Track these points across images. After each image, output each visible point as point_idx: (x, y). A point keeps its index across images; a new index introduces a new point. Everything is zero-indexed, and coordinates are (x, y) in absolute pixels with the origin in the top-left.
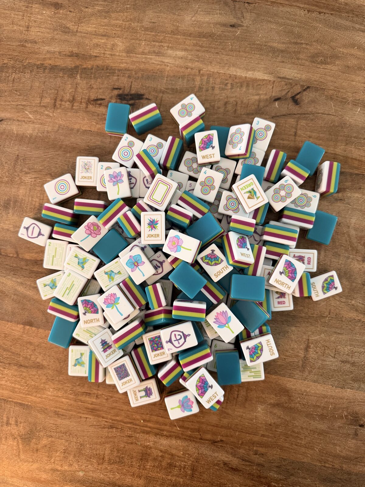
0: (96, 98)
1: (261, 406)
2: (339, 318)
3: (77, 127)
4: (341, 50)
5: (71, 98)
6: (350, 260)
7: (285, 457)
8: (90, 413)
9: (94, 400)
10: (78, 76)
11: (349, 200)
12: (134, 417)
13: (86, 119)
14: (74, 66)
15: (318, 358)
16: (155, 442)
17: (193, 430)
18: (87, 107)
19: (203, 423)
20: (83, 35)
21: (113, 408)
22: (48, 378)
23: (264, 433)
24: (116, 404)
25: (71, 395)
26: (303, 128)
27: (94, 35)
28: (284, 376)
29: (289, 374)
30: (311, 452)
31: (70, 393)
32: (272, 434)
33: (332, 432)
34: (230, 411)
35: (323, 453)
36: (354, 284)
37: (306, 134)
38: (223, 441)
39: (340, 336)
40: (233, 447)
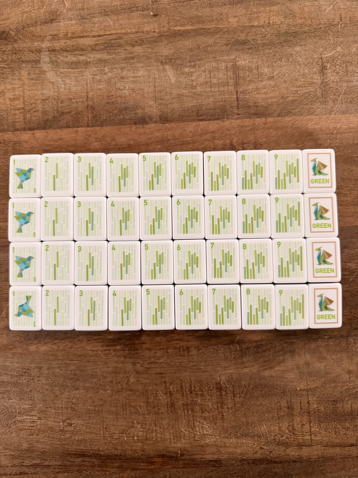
2: (354, 22)
15: (340, 80)
28: (302, 115)
29: (306, 111)
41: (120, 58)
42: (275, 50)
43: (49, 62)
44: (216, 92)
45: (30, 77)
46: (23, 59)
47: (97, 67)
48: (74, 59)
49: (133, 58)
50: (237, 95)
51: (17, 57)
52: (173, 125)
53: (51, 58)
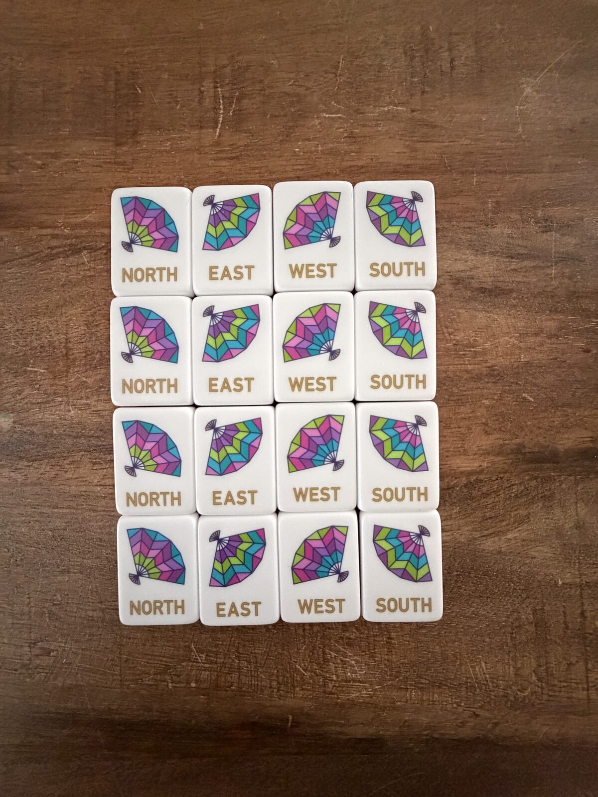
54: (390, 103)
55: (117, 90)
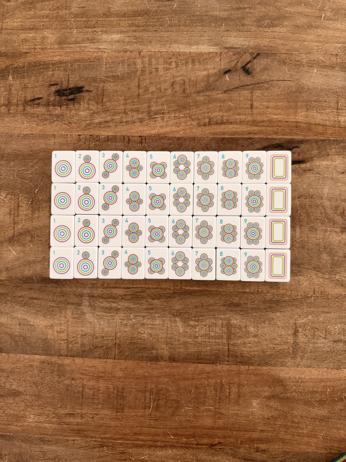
0: (32, 98)
1: (255, 401)
2: (325, 296)
3: (17, 132)
4: (287, 9)
5: (7, 102)
6: (328, 233)
7: (288, 450)
8: (77, 434)
9: (79, 421)
10: (10, 77)
11: (319, 169)
12: (124, 431)
13: (25, 122)
14: (4, 66)
15: (308, 342)
16: (150, 455)
17: (188, 437)
18: (24, 109)
19: (197, 427)
20: (9, 31)
21: (100, 426)
22: (27, 405)
23: (263, 429)
24: (103, 422)
25: (54, 419)
26: (259, 99)
27: (21, 30)
28: (276, 366)
29: (280, 363)
30: (314, 440)
31: (52, 416)
32: (271, 428)
33: (334, 416)
34: (224, 411)
35: (327, 439)
36: (336, 258)
37: (263, 105)
38: (221, 443)
39: (329, 315)
40: (232, 448)
41: (143, 308)
42: (261, 314)
43: (89, 305)
44: (212, 342)
45: (73, 316)
46: (69, 301)
47: (125, 314)
48: (108, 305)
49: (152, 309)
50: (228, 346)
51: (64, 299)
52: (179, 364)
53: (90, 303)
54: (208, 406)
55: (117, 393)
